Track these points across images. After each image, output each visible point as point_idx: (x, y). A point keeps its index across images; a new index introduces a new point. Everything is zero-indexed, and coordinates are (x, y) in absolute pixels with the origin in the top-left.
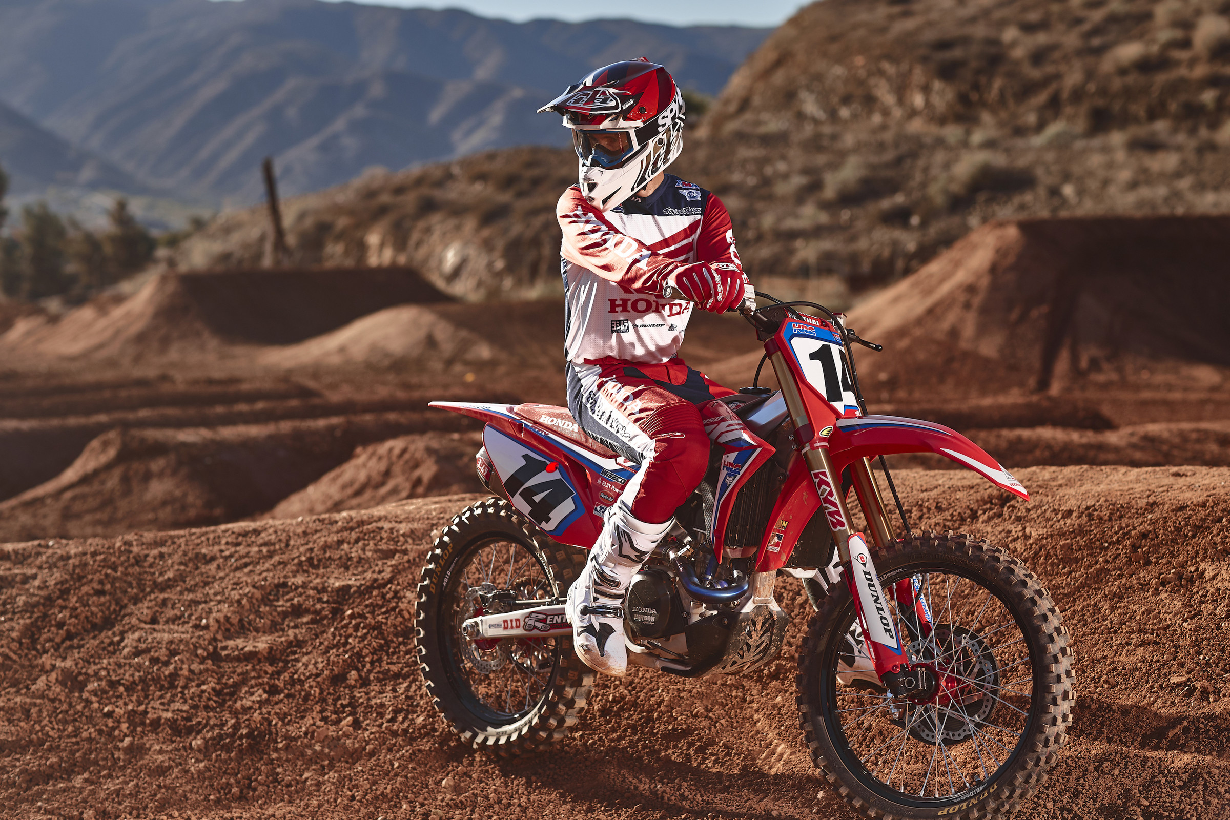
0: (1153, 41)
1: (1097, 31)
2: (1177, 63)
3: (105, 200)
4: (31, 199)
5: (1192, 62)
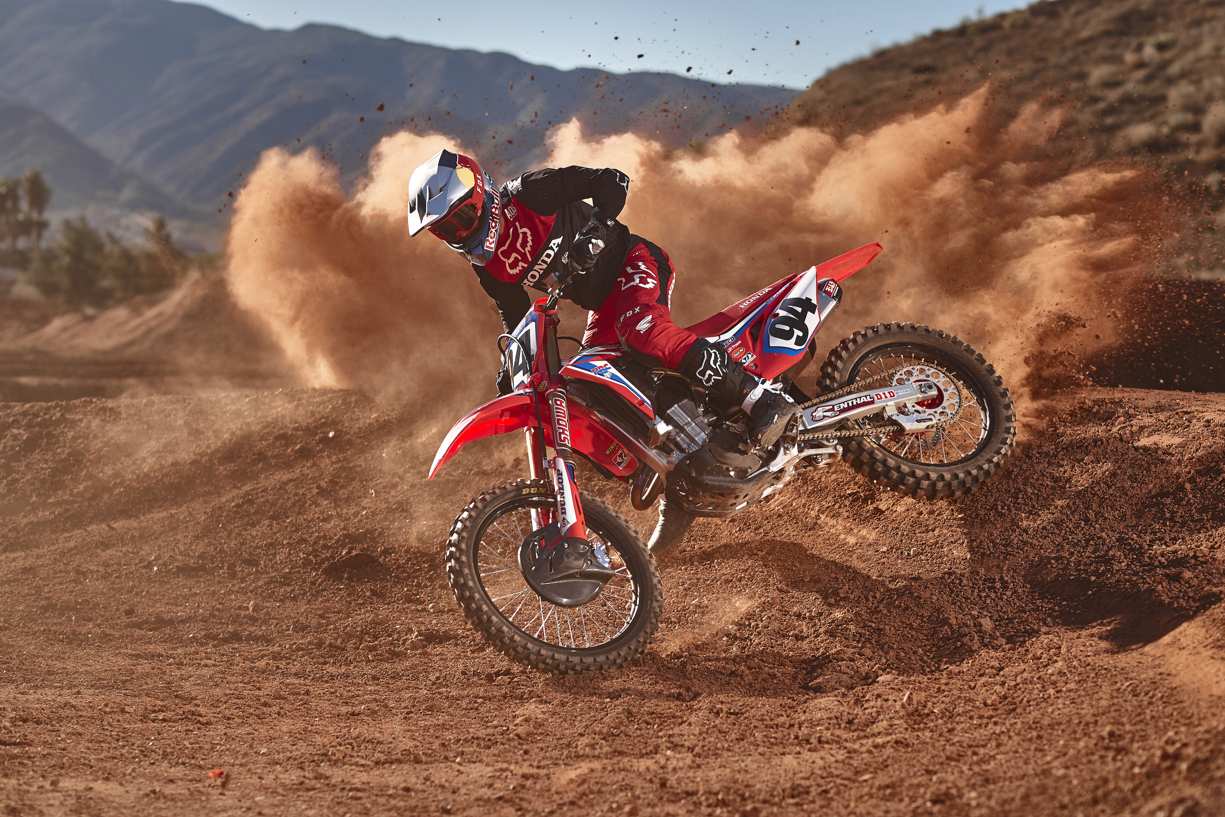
0: (1165, 123)
1: (1111, 110)
2: (1186, 146)
3: (146, 221)
4: (72, 214)
5: (1200, 145)
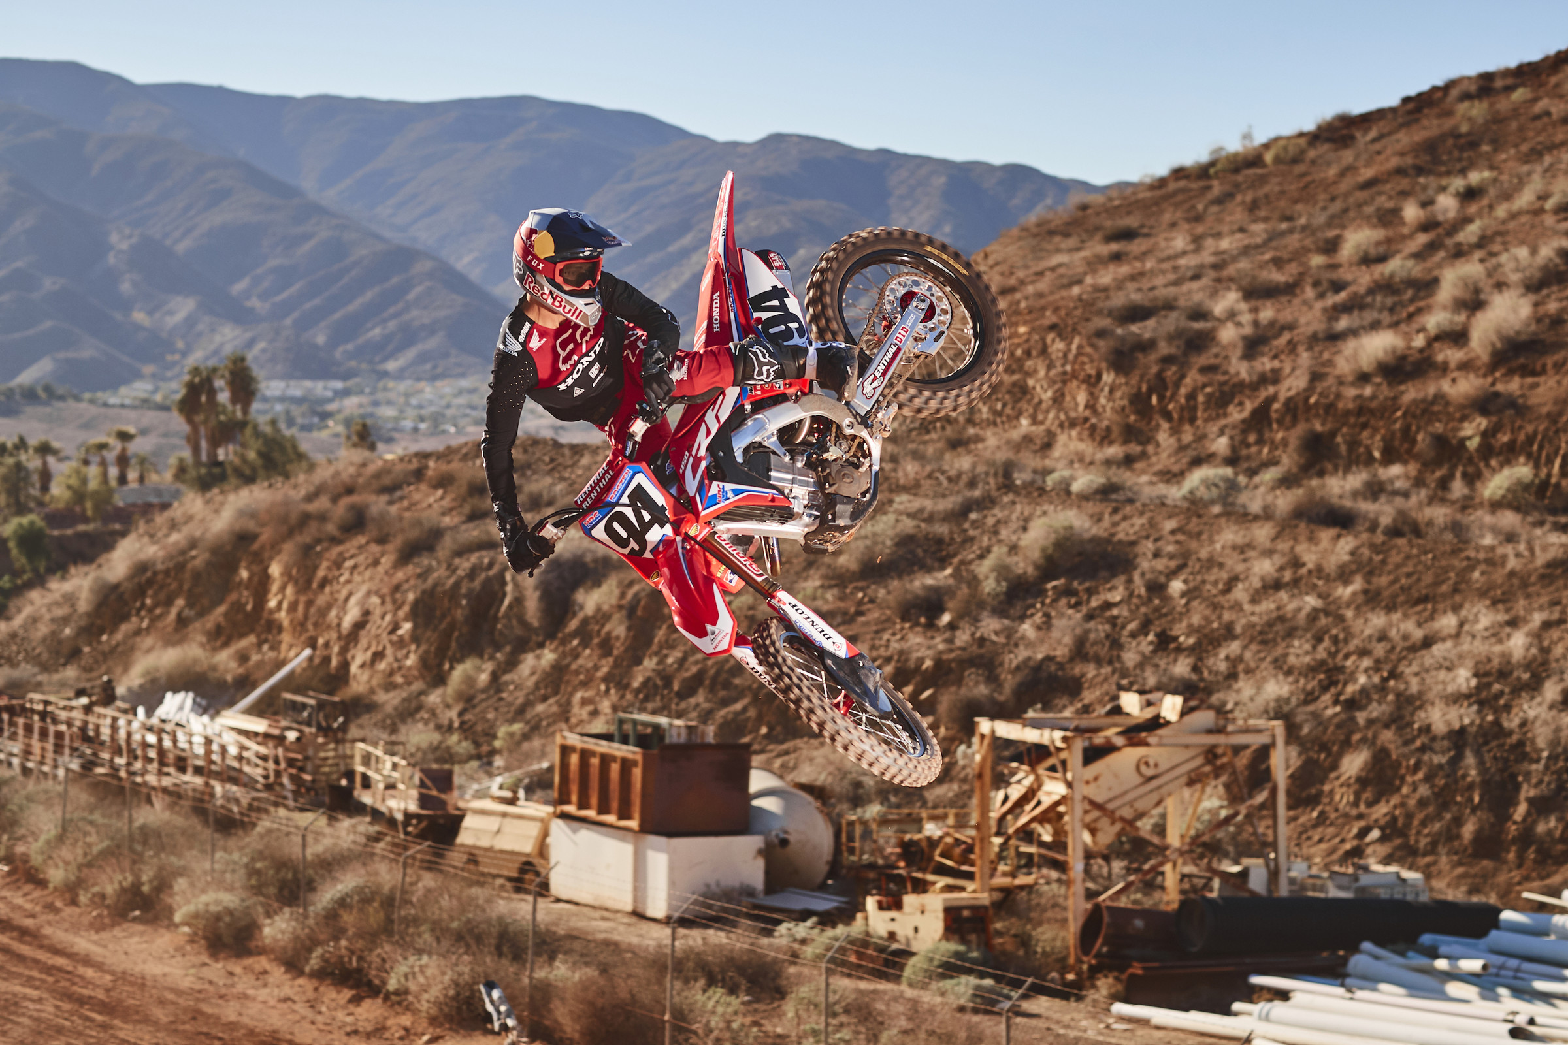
0: (1422, 329)
5: (1461, 370)
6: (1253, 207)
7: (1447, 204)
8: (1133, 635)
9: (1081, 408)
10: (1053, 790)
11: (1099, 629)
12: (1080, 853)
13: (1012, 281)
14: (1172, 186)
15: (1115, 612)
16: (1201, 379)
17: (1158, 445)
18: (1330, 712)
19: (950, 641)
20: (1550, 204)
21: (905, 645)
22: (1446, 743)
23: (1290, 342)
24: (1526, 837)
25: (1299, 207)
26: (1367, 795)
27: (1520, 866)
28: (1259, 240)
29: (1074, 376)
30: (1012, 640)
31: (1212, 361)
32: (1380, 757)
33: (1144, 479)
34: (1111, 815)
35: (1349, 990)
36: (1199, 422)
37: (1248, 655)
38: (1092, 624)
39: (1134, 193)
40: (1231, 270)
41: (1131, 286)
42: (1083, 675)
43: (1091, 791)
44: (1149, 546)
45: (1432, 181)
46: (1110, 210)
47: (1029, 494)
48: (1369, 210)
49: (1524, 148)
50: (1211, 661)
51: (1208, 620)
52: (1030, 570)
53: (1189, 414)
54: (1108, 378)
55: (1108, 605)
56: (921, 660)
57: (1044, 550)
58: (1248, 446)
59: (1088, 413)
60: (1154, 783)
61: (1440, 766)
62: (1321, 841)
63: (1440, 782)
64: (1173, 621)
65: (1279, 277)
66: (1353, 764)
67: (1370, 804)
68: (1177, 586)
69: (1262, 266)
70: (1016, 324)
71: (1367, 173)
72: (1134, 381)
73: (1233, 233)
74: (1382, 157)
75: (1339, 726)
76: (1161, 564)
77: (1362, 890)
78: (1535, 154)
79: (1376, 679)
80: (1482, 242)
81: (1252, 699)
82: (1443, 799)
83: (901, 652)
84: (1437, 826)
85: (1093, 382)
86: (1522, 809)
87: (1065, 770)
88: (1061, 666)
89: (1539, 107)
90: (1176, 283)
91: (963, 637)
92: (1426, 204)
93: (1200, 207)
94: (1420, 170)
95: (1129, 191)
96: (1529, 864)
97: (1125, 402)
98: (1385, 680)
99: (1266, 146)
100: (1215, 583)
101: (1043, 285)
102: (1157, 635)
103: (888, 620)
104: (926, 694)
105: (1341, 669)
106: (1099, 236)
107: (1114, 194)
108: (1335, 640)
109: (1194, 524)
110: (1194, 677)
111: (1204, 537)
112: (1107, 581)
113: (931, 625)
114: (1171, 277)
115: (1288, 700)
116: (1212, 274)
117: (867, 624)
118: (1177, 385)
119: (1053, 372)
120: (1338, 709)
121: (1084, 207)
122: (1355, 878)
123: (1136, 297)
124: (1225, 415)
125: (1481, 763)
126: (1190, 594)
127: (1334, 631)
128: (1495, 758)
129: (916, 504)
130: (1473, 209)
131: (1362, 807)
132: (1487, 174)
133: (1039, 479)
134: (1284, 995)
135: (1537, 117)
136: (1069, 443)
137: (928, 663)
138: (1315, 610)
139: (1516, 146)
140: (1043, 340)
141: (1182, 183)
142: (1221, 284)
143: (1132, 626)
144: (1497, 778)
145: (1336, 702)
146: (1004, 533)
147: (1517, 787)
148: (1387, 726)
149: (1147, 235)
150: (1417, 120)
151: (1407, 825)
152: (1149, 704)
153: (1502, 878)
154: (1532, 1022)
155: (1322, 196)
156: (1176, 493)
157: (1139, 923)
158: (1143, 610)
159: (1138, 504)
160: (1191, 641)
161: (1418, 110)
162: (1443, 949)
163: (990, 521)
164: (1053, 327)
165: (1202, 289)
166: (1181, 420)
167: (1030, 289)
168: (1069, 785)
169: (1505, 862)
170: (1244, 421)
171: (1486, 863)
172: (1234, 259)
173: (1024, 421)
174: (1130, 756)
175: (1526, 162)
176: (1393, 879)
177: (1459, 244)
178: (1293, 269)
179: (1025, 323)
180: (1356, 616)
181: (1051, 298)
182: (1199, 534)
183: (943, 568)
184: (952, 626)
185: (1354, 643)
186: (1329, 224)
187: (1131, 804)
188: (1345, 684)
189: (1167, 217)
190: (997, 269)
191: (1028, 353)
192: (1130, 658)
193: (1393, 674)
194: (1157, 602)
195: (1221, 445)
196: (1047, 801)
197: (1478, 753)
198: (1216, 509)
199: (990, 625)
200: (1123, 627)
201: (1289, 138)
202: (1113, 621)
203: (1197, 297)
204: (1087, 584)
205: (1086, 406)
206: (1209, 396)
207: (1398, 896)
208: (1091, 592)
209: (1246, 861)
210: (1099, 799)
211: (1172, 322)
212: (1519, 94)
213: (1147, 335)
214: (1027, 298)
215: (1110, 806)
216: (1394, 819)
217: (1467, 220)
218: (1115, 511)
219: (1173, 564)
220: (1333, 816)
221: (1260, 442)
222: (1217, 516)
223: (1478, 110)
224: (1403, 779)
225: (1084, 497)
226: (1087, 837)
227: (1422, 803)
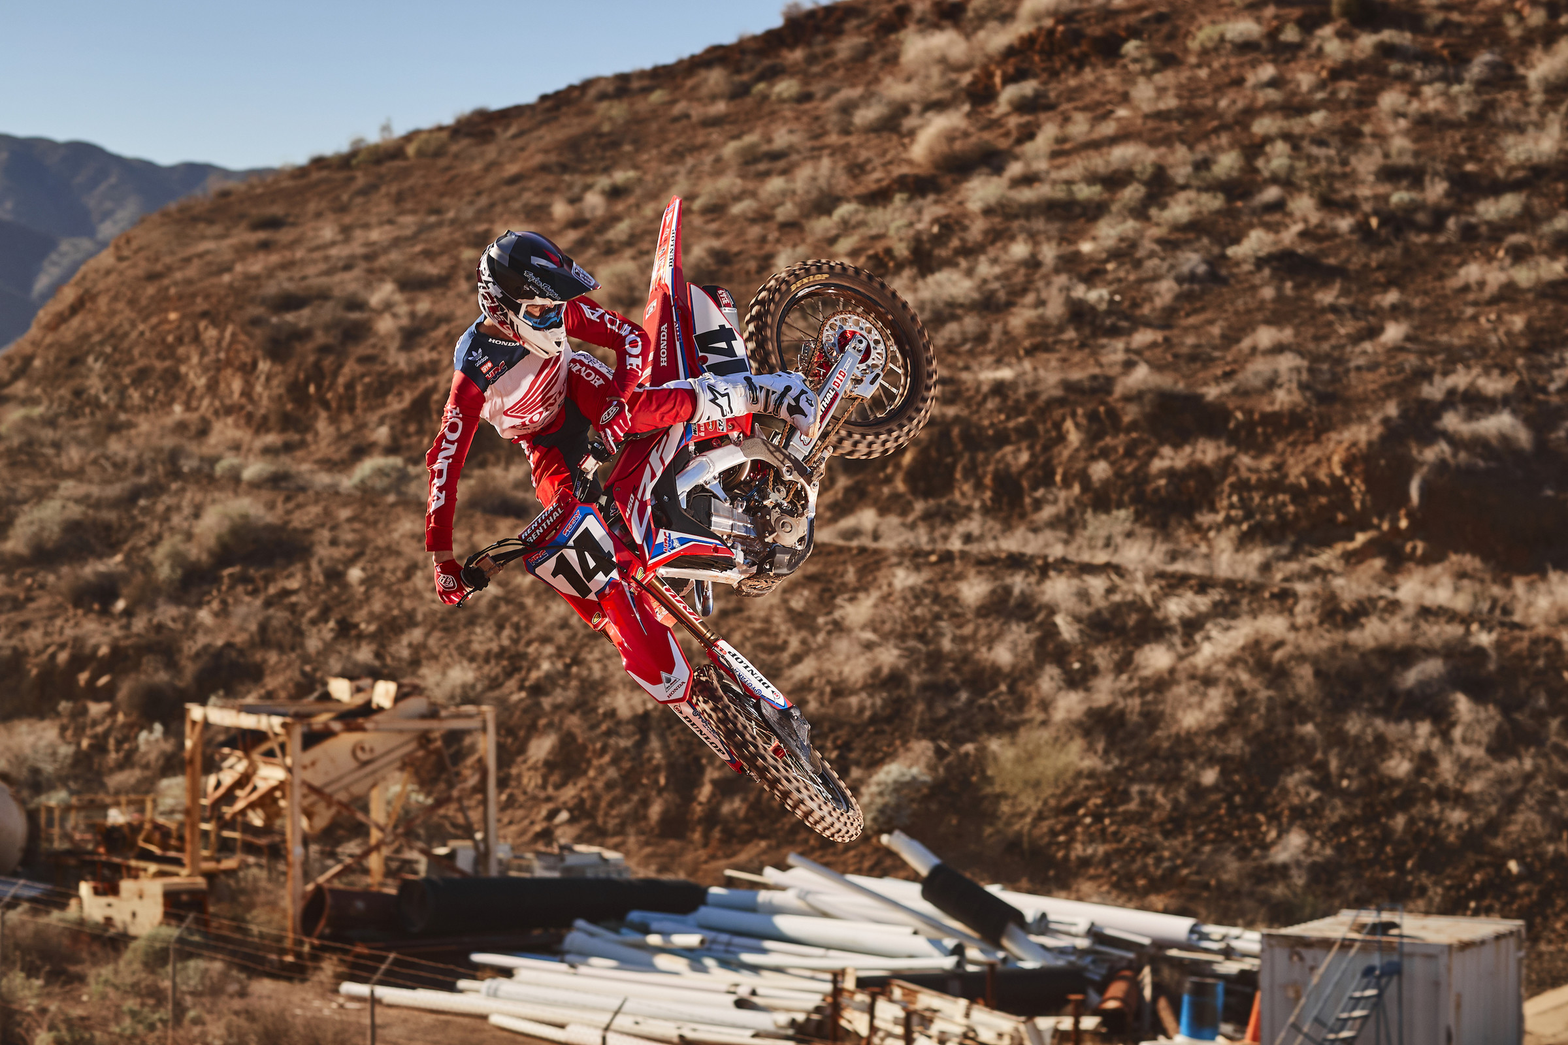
6: (399, 199)
7: (594, 201)
8: (314, 622)
9: (236, 395)
10: (270, 775)
11: (279, 616)
12: (298, 838)
13: (159, 267)
14: (315, 176)
15: (294, 599)
16: (360, 369)
17: (316, 434)
18: (515, 697)
19: (127, 627)
20: (697, 205)
21: (78, 632)
22: (631, 728)
23: (448, 334)
24: (711, 818)
25: (446, 201)
26: (555, 778)
27: (705, 845)
28: (408, 232)
29: (228, 363)
30: (190, 628)
31: (369, 351)
32: (567, 741)
33: (305, 467)
34: (329, 800)
35: (572, 966)
36: (358, 412)
37: (432, 642)
38: (271, 611)
39: (276, 181)
40: (382, 261)
41: (282, 275)
42: (264, 661)
43: (309, 776)
44: (325, 534)
45: (578, 180)
46: (256, 200)
47: (197, 482)
48: (516, 205)
49: (666, 149)
50: (393, 648)
51: (388, 608)
52: (204, 557)
53: (347, 404)
54: (264, 366)
55: (287, 593)
56: (96, 647)
57: (219, 538)
58: (408, 436)
59: (244, 401)
60: (370, 768)
61: (626, 750)
62: (511, 823)
63: (627, 765)
64: (354, 609)
65: (431, 269)
66: (541, 747)
67: (558, 787)
68: (355, 574)
69: (413, 258)
70: (166, 311)
71: (512, 169)
72: (292, 369)
73: (381, 224)
74: (526, 154)
75: (525, 711)
76: (338, 552)
77: (568, 870)
78: (678, 155)
79: (560, 666)
80: (632, 240)
81: (438, 685)
82: (629, 782)
83: (76, 639)
84: (626, 808)
85: (248, 370)
86: (706, 791)
87: (284, 754)
88: (241, 652)
89: (679, 108)
90: (329, 272)
91: (139, 624)
92: (574, 201)
93: (345, 197)
94: (564, 168)
95: (269, 179)
96: (714, 843)
97: (282, 391)
98: (568, 667)
99: (409, 137)
100: (393, 572)
101: (192, 271)
102: (338, 622)
103: (60, 606)
104: (103, 680)
105: (523, 656)
106: (243, 224)
107: (255, 180)
108: (517, 627)
109: (369, 512)
110: (377, 663)
111: (381, 525)
112: (285, 568)
113: (105, 612)
114: (322, 266)
115: (473, 687)
116: (363, 265)
117: (38, 610)
118: (336, 373)
119: (206, 360)
120: (523, 694)
121: (225, 194)
122: (561, 858)
123: (289, 286)
124: (384, 405)
125: (665, 747)
126: (369, 581)
127: (515, 619)
128: (679, 742)
129: (82, 489)
130: (620, 207)
131: (550, 790)
132: (631, 174)
133: (206, 468)
134: (507, 973)
135: (676, 119)
136: (225, 431)
137: (104, 650)
138: (497, 599)
139: (658, 146)
140: (195, 327)
141: (324, 174)
142: (375, 276)
143: (312, 613)
144: (682, 761)
145: (521, 688)
146: (176, 520)
147: (701, 770)
148: (572, 711)
149: (294, 225)
150: (556, 119)
151: (595, 807)
152: (359, 690)
153: (689, 857)
154: (754, 993)
155: (468, 191)
156: (348, 482)
157: (360, 905)
158: (323, 597)
159: (311, 493)
160: (372, 628)
161: (557, 108)
162: (655, 925)
163: (160, 508)
164: (204, 315)
165: (357, 279)
166: (340, 409)
167: (178, 276)
168: (289, 770)
169: (691, 842)
170: (404, 411)
171: (673, 843)
172: (386, 250)
173: (178, 408)
174: (346, 740)
175: (669, 163)
176: (595, 859)
177: (609, 242)
178: (445, 261)
179: (175, 309)
180: (536, 605)
181: (200, 285)
182: (375, 523)
183: (114, 554)
184: (128, 613)
185: (536, 630)
186: (479, 217)
187: (346, 788)
188: (529, 670)
189: (312, 207)
190: (142, 254)
191: (180, 340)
192: (313, 644)
193: (576, 661)
194: (335, 589)
195: (382, 434)
196: (263, 786)
197: (662, 737)
198: (391, 498)
199: (167, 613)
200: (303, 614)
201: (431, 131)
202: (293, 608)
203: (352, 287)
204: (263, 572)
205: (243, 394)
206: (368, 387)
207: (602, 875)
208: (268, 580)
209: (454, 843)
210: (317, 783)
211: (328, 312)
212: (657, 96)
213: (303, 324)
214: (176, 284)
215: (328, 790)
216: (582, 801)
217: (615, 219)
218: (288, 499)
219: (350, 552)
220: (521, 798)
221: (421, 432)
222: (393, 505)
223: (617, 110)
224: (589, 762)
225: (256, 485)
226: (304, 823)
227: (609, 786)
